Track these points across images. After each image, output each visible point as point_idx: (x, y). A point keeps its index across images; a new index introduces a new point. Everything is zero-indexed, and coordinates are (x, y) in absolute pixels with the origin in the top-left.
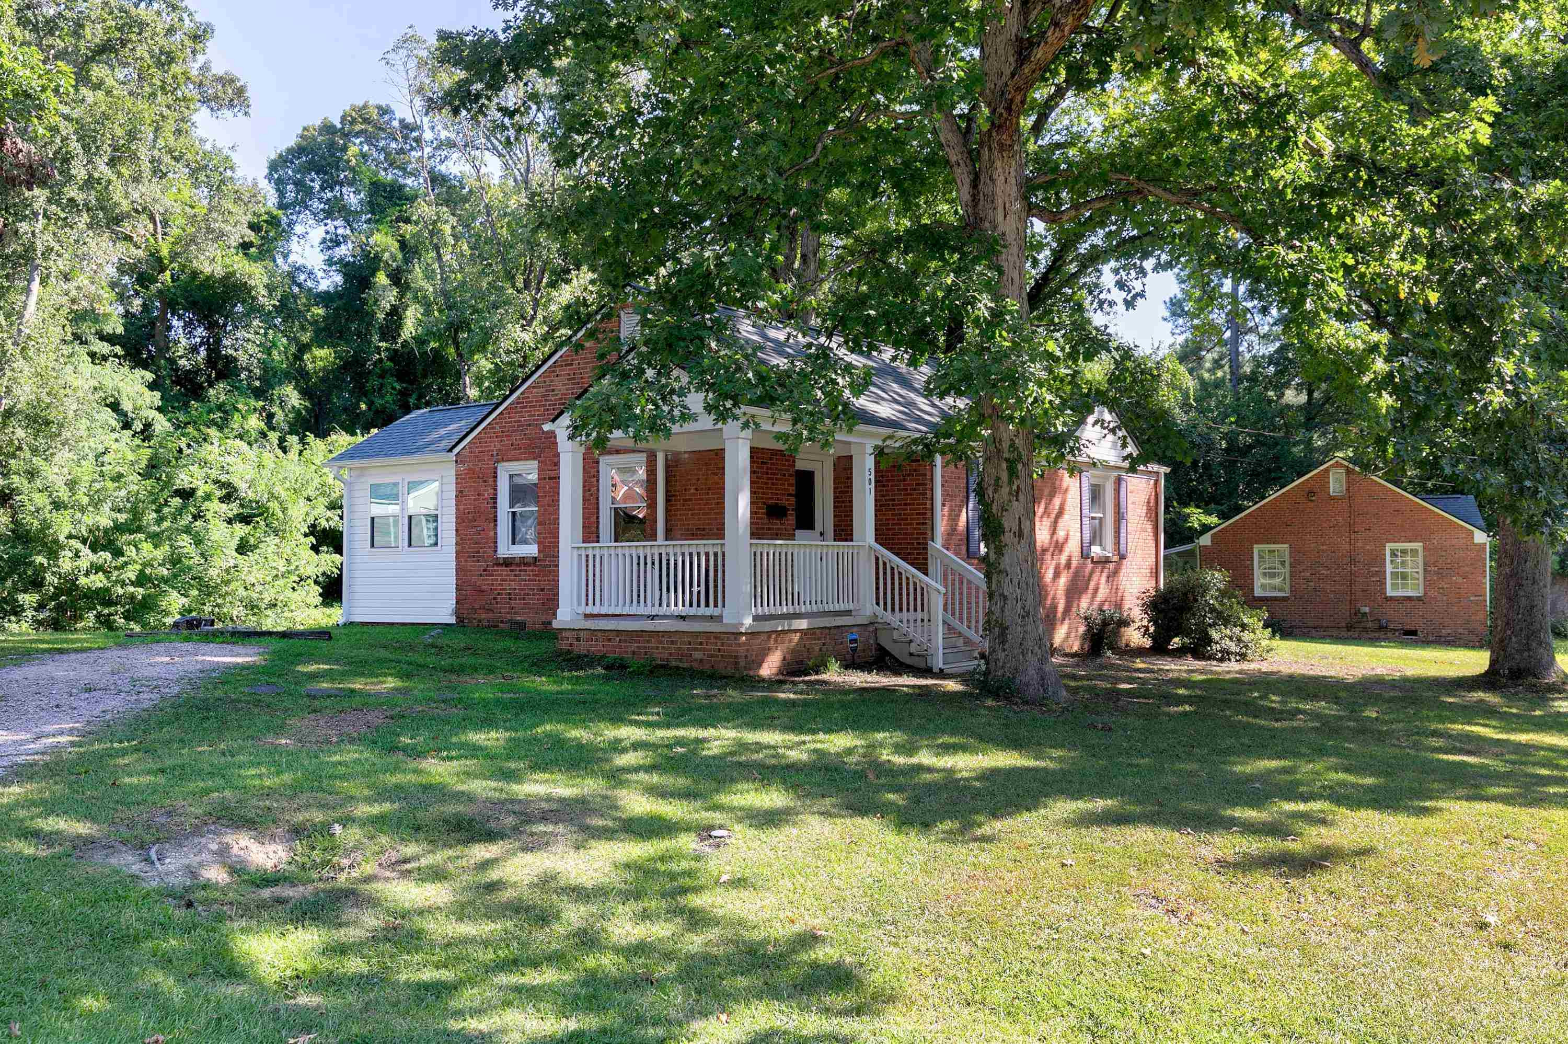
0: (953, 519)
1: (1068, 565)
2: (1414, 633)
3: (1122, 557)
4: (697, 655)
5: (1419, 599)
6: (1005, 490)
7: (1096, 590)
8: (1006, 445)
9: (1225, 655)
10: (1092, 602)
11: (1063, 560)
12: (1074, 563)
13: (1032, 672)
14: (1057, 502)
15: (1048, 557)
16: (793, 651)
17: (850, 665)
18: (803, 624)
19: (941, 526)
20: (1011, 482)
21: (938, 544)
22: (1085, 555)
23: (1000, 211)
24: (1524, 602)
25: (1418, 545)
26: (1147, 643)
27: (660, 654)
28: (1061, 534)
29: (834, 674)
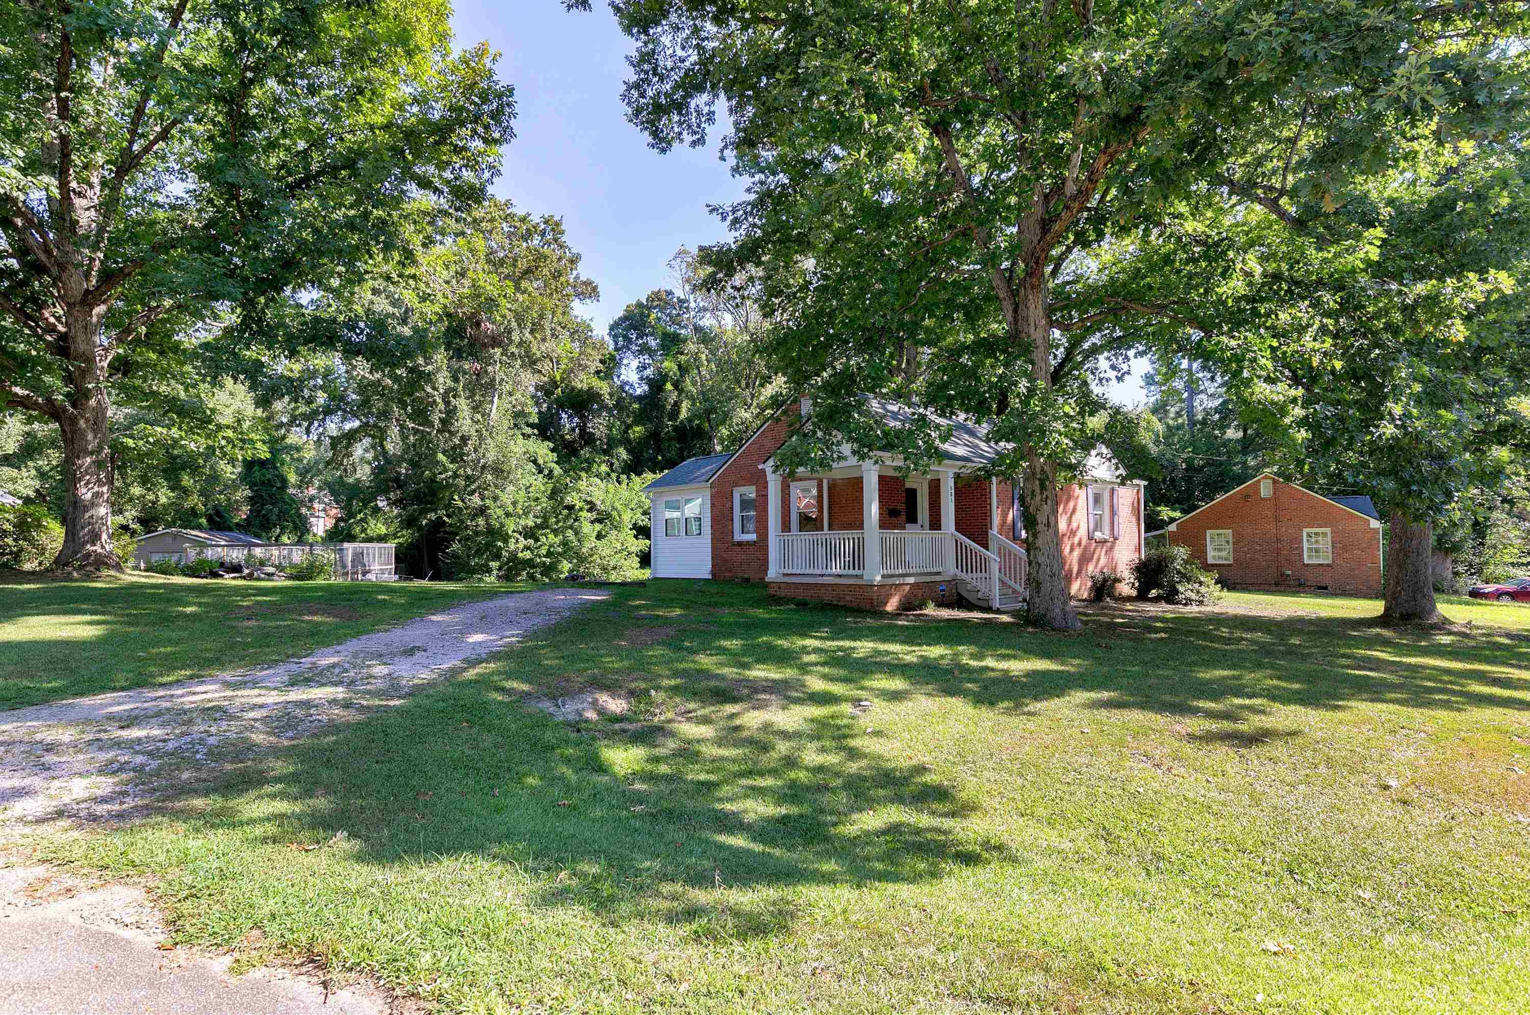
0: (1004, 516)
1: (1080, 544)
2: (1326, 588)
3: (1116, 539)
4: (848, 598)
5: (1328, 565)
6: (1038, 498)
7: (1099, 560)
8: (1038, 470)
9: (1189, 601)
10: (1096, 567)
11: (1076, 540)
12: (1084, 543)
13: (1057, 610)
14: (1071, 504)
15: (1066, 539)
16: (905, 596)
17: (940, 604)
18: (911, 580)
19: (996, 520)
20: (1042, 493)
21: (994, 531)
22: (1090, 538)
23: (1032, 325)
24: (1410, 568)
25: (1328, 530)
26: (1134, 593)
27: (827, 599)
28: (1074, 525)
29: (931, 610)
